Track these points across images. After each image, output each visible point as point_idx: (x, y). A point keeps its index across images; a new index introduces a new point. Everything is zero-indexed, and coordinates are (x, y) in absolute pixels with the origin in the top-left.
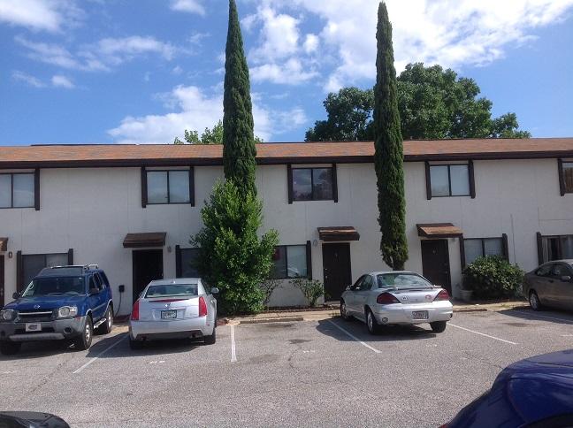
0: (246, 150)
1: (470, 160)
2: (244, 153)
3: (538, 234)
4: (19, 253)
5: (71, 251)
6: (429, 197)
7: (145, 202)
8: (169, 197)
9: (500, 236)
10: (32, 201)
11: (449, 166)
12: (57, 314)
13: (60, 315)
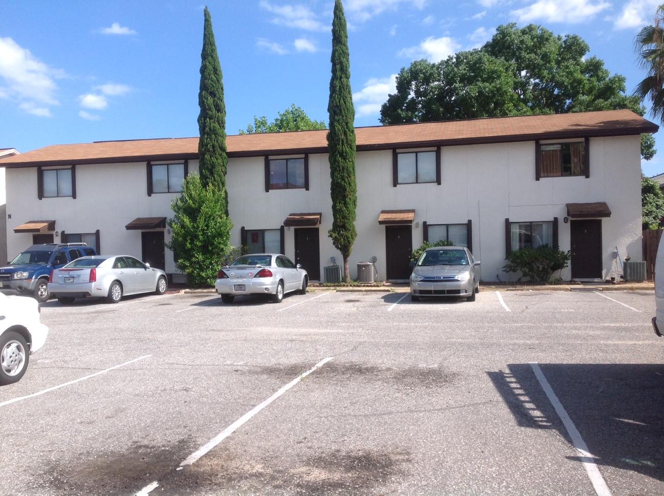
0: (213, 146)
1: (438, 146)
2: (211, 149)
3: (507, 220)
4: (63, 233)
5: (98, 232)
6: (395, 183)
7: (150, 191)
8: (169, 187)
9: (466, 222)
10: (70, 192)
11: (416, 153)
12: (12, 276)
13: (16, 277)
